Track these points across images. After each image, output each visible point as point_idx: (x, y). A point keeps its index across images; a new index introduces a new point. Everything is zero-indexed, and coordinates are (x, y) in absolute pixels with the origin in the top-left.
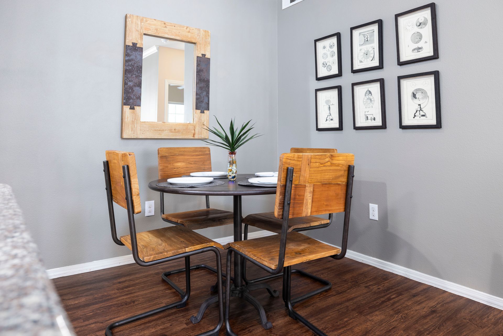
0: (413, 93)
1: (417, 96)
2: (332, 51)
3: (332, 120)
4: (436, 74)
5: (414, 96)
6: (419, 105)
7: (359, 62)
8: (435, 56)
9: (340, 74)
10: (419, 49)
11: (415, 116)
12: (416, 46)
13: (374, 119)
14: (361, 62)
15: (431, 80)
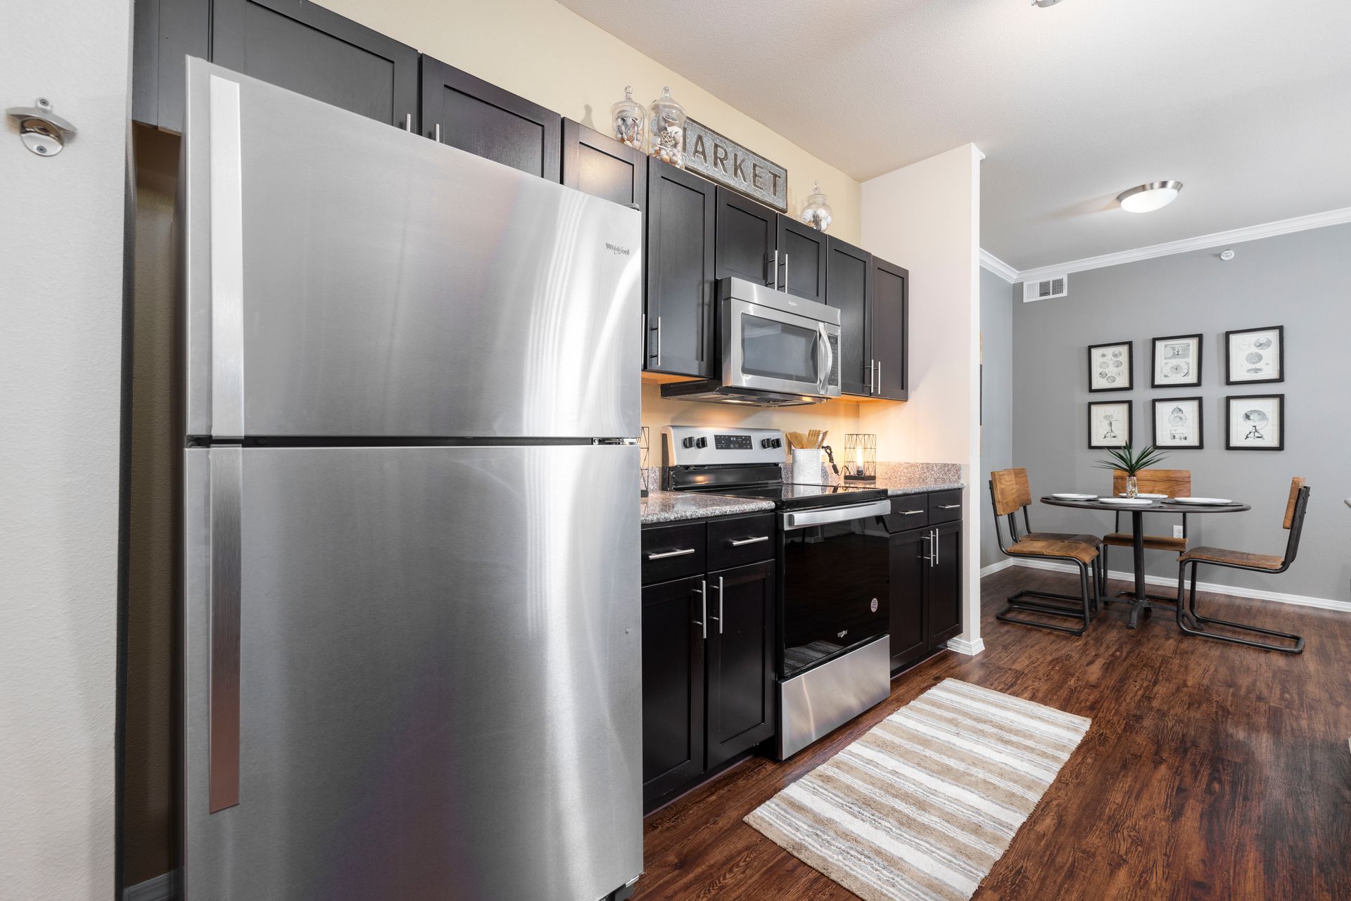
0: (1246, 414)
1: (1251, 417)
2: (1117, 361)
3: (1114, 437)
4: (1281, 397)
5: (1247, 417)
6: (1255, 426)
7: (1163, 376)
8: (1281, 379)
9: (1131, 388)
10: (1257, 370)
11: (1247, 437)
12: (1253, 366)
13: (1186, 438)
14: (1166, 376)
15: (1274, 403)
